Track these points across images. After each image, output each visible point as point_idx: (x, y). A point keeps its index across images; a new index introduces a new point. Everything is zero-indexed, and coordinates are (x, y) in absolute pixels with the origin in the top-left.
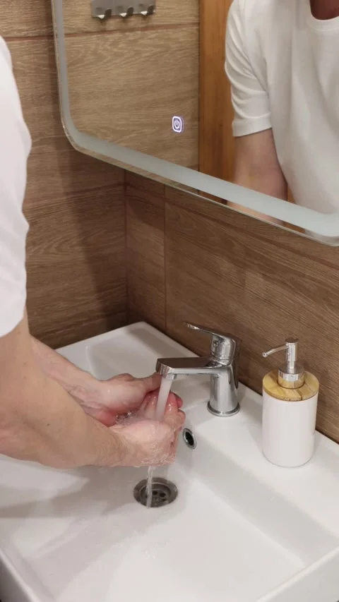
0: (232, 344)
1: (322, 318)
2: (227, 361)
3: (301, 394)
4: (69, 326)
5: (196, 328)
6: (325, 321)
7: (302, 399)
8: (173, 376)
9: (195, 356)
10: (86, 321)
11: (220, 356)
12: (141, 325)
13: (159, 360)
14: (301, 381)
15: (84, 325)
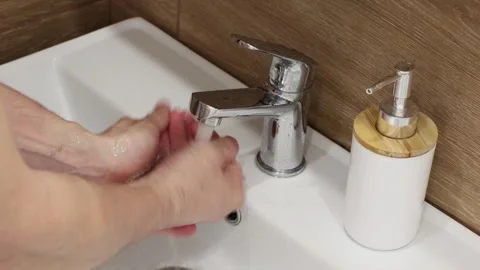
0: (304, 70)
1: (450, 37)
2: (295, 96)
3: (408, 148)
4: (21, 23)
5: (251, 47)
6: (455, 41)
7: (409, 156)
8: (217, 120)
9: (243, 86)
10: (46, 15)
11: (283, 86)
12: (137, 23)
13: (193, 94)
14: (411, 128)
15: (44, 20)
